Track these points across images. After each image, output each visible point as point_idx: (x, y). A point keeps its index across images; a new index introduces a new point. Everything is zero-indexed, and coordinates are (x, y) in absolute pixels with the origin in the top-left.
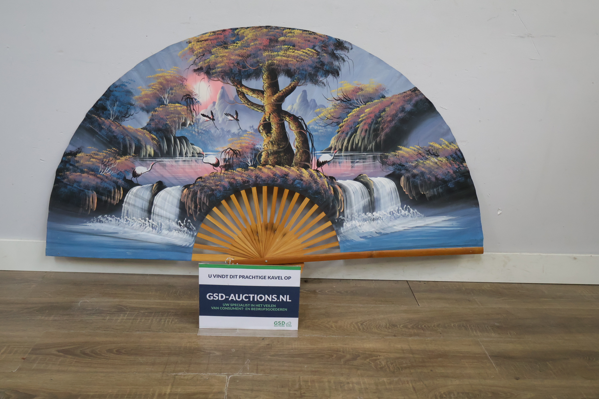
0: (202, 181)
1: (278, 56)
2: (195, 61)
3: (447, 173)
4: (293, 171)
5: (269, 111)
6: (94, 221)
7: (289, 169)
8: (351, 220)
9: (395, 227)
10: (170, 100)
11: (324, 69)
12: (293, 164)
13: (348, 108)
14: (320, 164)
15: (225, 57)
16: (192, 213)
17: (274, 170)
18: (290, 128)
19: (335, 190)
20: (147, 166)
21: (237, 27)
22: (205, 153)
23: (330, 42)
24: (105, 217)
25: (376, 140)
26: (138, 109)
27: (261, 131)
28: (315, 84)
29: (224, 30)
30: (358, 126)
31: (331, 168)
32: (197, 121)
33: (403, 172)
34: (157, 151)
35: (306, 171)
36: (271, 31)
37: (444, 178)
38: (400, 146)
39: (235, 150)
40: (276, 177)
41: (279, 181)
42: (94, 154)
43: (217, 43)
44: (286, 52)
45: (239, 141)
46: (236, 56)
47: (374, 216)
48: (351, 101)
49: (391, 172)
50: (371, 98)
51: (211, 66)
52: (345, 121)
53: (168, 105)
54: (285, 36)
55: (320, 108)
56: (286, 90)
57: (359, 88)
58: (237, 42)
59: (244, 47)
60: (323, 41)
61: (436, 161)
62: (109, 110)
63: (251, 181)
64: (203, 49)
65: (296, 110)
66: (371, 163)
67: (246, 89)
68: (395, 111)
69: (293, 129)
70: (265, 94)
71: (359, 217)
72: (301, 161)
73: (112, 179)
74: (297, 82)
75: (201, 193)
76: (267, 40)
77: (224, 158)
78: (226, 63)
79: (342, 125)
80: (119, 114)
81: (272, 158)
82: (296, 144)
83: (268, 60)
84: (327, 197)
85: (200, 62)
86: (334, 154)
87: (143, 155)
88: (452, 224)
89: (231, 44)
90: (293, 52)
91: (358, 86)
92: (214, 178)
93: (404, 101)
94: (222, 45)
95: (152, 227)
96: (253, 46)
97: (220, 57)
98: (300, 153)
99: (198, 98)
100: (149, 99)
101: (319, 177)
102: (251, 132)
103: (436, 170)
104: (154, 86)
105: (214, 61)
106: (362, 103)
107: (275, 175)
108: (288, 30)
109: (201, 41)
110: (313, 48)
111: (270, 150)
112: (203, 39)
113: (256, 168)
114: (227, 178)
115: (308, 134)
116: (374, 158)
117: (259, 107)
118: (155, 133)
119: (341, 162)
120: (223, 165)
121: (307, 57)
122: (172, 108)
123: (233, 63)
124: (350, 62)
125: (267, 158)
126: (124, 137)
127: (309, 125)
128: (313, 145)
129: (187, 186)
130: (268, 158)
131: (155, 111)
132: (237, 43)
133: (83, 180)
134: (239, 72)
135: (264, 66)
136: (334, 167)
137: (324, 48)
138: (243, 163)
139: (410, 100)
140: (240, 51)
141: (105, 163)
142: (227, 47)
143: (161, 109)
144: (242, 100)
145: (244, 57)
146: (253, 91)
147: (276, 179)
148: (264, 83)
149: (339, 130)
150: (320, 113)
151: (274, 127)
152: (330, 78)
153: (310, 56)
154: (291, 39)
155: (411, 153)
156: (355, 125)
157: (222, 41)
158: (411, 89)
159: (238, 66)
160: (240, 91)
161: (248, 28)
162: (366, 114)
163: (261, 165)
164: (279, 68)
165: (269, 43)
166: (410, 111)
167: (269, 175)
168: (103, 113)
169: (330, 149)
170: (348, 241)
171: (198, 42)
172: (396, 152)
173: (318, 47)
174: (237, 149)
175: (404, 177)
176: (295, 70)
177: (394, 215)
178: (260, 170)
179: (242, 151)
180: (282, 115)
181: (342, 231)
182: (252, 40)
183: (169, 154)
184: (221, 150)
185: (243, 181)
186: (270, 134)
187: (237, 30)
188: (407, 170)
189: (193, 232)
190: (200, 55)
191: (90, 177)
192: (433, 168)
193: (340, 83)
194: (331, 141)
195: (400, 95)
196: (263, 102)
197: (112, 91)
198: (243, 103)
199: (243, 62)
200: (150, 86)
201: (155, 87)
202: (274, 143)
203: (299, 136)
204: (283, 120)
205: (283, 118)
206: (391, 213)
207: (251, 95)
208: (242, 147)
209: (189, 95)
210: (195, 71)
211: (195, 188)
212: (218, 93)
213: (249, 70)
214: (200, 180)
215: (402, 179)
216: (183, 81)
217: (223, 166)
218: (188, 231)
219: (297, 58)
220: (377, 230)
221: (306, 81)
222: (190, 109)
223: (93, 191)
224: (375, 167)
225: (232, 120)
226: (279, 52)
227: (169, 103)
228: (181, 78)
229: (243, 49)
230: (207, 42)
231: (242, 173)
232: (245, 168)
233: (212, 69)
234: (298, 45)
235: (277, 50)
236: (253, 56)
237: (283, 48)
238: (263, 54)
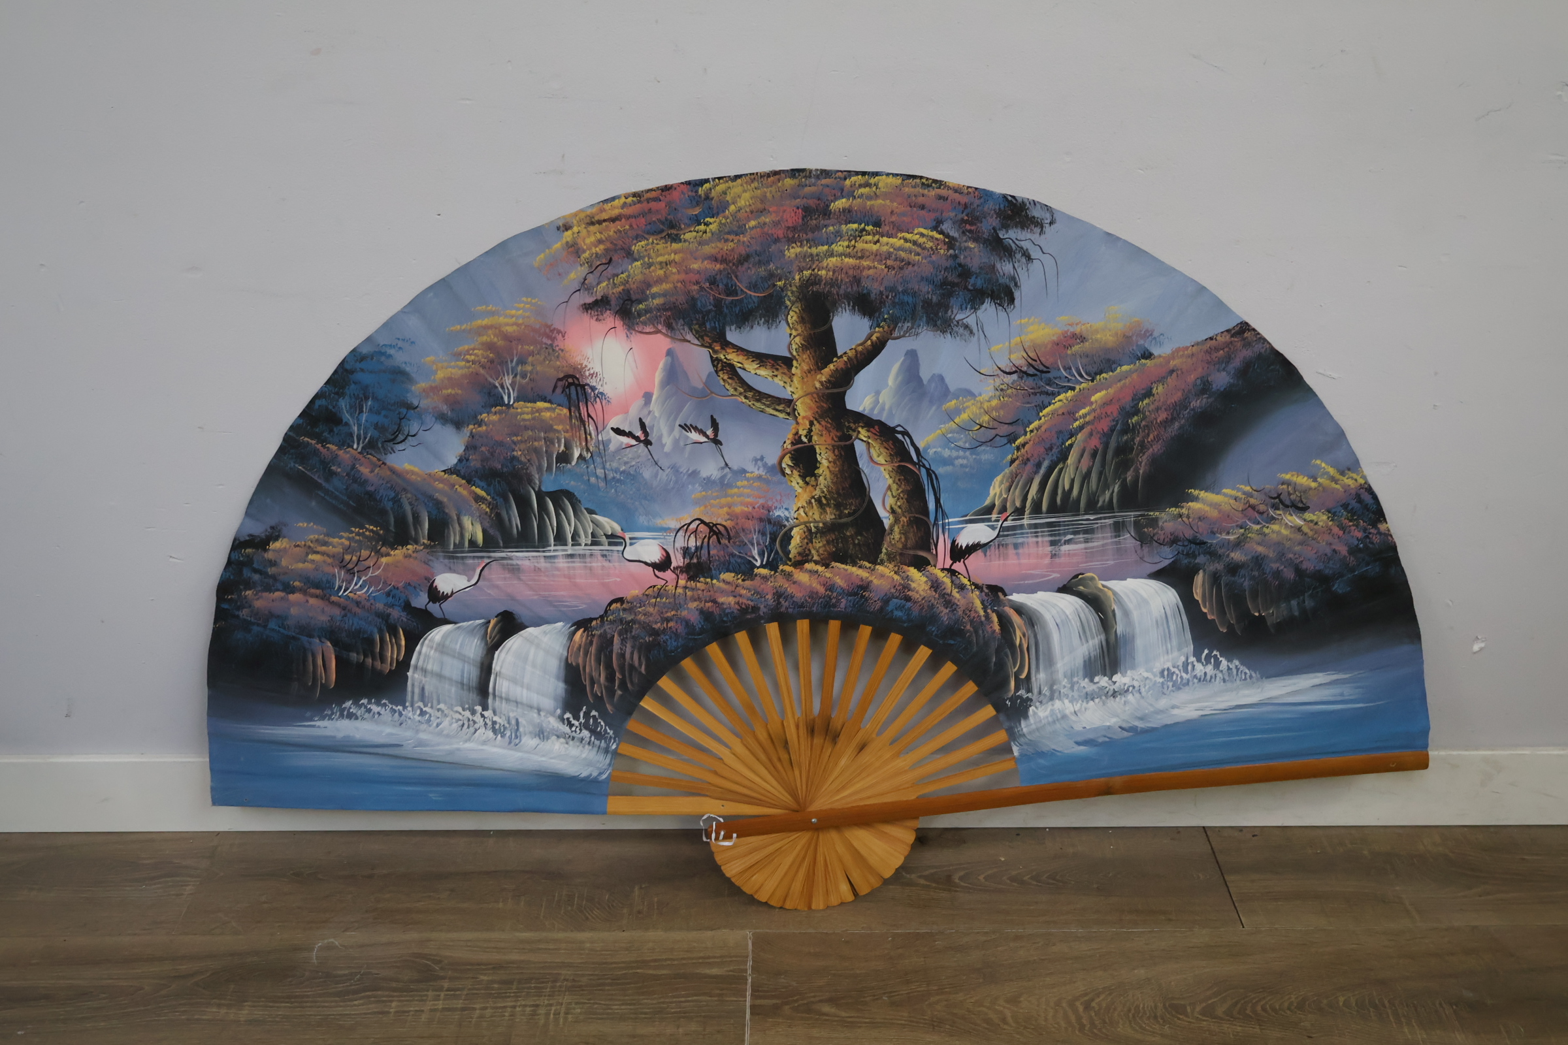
0: (624, 610)
1: (832, 255)
2: (585, 279)
3: (1329, 555)
4: (882, 576)
5: (809, 414)
6: (332, 714)
7: (869, 571)
8: (1052, 699)
9: (1176, 712)
10: (518, 391)
11: (970, 287)
12: (883, 556)
13: (1042, 393)
14: (958, 553)
15: (673, 264)
16: (602, 693)
17: (828, 575)
18: (871, 458)
19: (1005, 622)
20: (467, 572)
21: (707, 177)
22: (627, 536)
23: (986, 209)
24: (363, 704)
25: (1123, 477)
26: (429, 420)
27: (788, 471)
28: (944, 332)
29: (666, 186)
30: (1069, 442)
31: (991, 561)
32: (601, 447)
33: (1201, 559)
34: (491, 532)
35: (921, 574)
36: (807, 182)
37: (1322, 567)
38: (1193, 490)
39: (715, 525)
40: (835, 594)
41: (843, 605)
42: (317, 541)
43: (648, 227)
44: (853, 242)
45: (724, 501)
46: (706, 262)
47: (1117, 684)
48: (1049, 372)
49: (1166, 563)
50: (1109, 360)
51: (631, 292)
52: (1032, 431)
53: (516, 405)
54: (851, 195)
55: (957, 399)
56: (856, 351)
57: (1074, 336)
58: (708, 219)
59: (729, 233)
60: (966, 206)
61: (1299, 522)
62: (347, 424)
63: (762, 607)
64: (608, 245)
65: (887, 407)
66: (1110, 541)
67: (738, 355)
68: (1179, 394)
69: (881, 460)
70: (796, 367)
71: (1072, 688)
72: (905, 547)
73: (373, 607)
74: (889, 327)
75: (623, 641)
76: (795, 209)
77: (683, 545)
78: (677, 282)
79: (1022, 442)
80: (376, 434)
81: (821, 544)
82: (890, 501)
83: (801, 270)
84: (981, 641)
85: (598, 284)
86: (1000, 523)
87: (455, 544)
88: (1342, 695)
89: (689, 226)
90: (875, 243)
91: (1072, 330)
92: (658, 600)
93: (1208, 363)
94: (662, 231)
95: (495, 731)
96: (755, 230)
97: (658, 266)
98: (903, 526)
99: (600, 383)
100: (460, 392)
101: (958, 588)
102: (757, 473)
103: (1297, 548)
104: (471, 355)
105: (639, 277)
106: (1081, 376)
107: (830, 587)
108: (860, 177)
109: (600, 222)
110: (935, 228)
111: (815, 521)
112: (605, 216)
113: (776, 572)
114: (695, 600)
115: (923, 471)
116: (1118, 528)
117: (779, 405)
118: (482, 484)
119: (1020, 543)
120: (681, 565)
121: (918, 254)
122: (528, 414)
123: (697, 283)
124: (1047, 259)
125: (807, 544)
126: (397, 495)
127: (926, 448)
128: (937, 501)
129: (583, 624)
130: (810, 545)
131: (480, 423)
132: (707, 224)
133: (293, 611)
134: (715, 306)
135: (791, 286)
136: (1002, 558)
137: (968, 227)
138: (739, 561)
139: (1228, 359)
140: (717, 247)
141: (350, 566)
142: (677, 235)
143: (494, 417)
144: (727, 386)
145: (730, 262)
146: (761, 358)
147: (834, 601)
148: (791, 335)
149: (1015, 456)
150: (958, 411)
151: (825, 459)
152: (988, 310)
153: (926, 252)
154: (868, 203)
155: (1226, 508)
156: (1060, 440)
157: (664, 220)
158: (1230, 326)
159: (711, 289)
160: (721, 360)
161: (737, 177)
162: (1094, 407)
163: (790, 563)
164: (834, 291)
165: (803, 219)
166: (1225, 389)
167: (815, 591)
168: (331, 431)
169: (989, 510)
170: (1041, 754)
171: (592, 223)
172: (1183, 507)
173: (950, 222)
174: (719, 521)
175: (1204, 576)
176: (881, 293)
177: (1174, 677)
178: (789, 576)
179: (734, 527)
180: (846, 423)
181: (1025, 730)
182: (752, 212)
183: (526, 540)
184: (674, 524)
185: (741, 607)
186: (813, 478)
187: (707, 186)
188: (1213, 554)
189: (605, 742)
190: (599, 263)
191: (312, 601)
192: (1288, 544)
193: (1016, 323)
194: (992, 488)
195: (1195, 347)
196: (789, 389)
197: (352, 372)
198: (732, 395)
199: (728, 277)
200: (460, 354)
201: (473, 357)
202: (824, 501)
203: (897, 480)
204: (850, 437)
205: (851, 432)
206: (1166, 673)
207: (753, 372)
208: (732, 516)
209: (573, 377)
210: (587, 307)
211: (607, 627)
212: (657, 369)
213: (745, 301)
214: (618, 605)
215: (1199, 579)
216: (553, 339)
217: (680, 567)
218: (593, 738)
219: (886, 259)
220: (1124, 720)
221: (917, 323)
222: (578, 415)
223: (323, 640)
224: (1119, 551)
225: (701, 443)
226: (832, 244)
227: (517, 400)
228: (547, 330)
229: (726, 241)
230: (618, 225)
231: (737, 586)
232: (744, 574)
233: (636, 300)
234: (891, 220)
235: (826, 240)
236: (757, 258)
237: (845, 230)
238: (787, 252)
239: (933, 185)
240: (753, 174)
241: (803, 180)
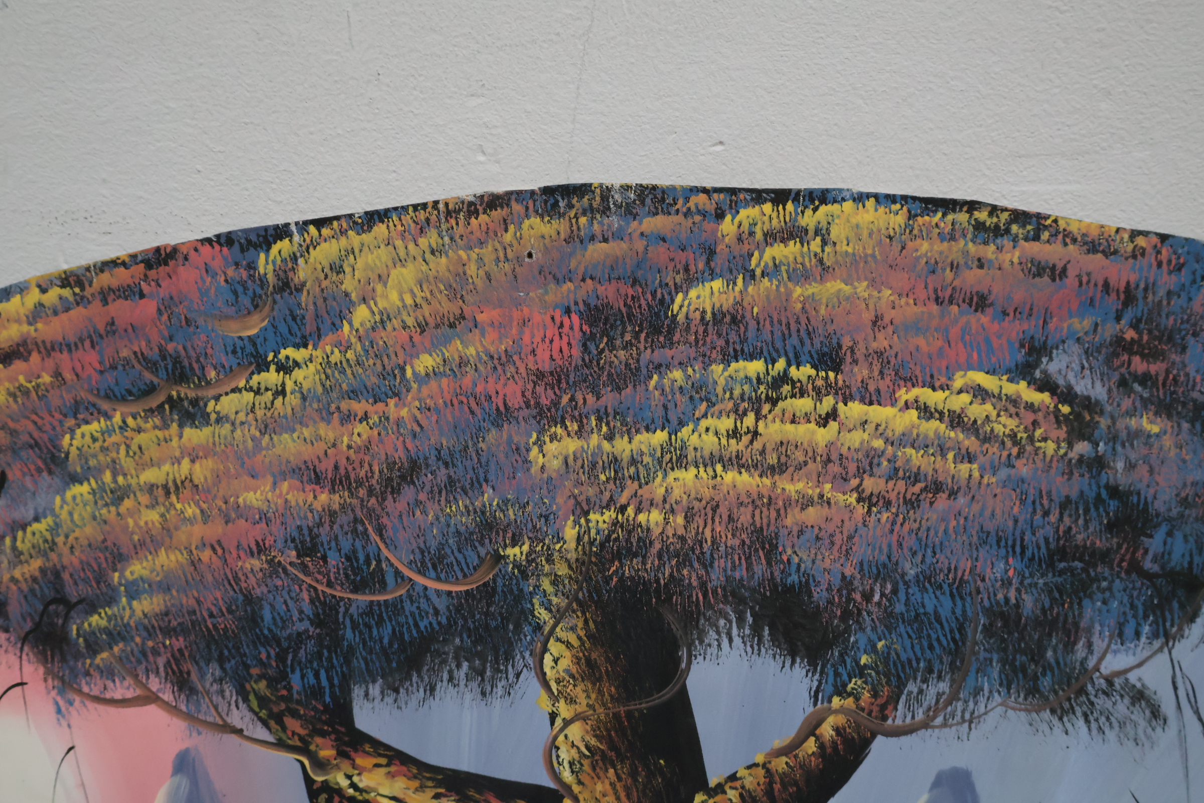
1: (681, 462)
11: (1148, 565)
15: (186, 493)
21: (280, 220)
28: (1061, 712)
29: (158, 250)
36: (597, 227)
43: (110, 378)
44: (750, 420)
46: (285, 486)
51: (66, 576)
54: (739, 266)
56: (768, 773)
58: (290, 352)
59: (353, 394)
60: (1129, 296)
67: (391, 776)
74: (875, 695)
76: (558, 314)
78: (203, 547)
83: (582, 510)
89: (230, 372)
90: (824, 421)
94: (151, 390)
96: (433, 384)
97: (144, 499)
105: (90, 531)
108: (768, 207)
110: (1023, 371)
121: (970, 458)
123: (260, 549)
132: (285, 368)
134: (317, 622)
135: (550, 560)
137: (1139, 365)
140: (319, 438)
142: (195, 402)
145: (360, 483)
148: (553, 716)
153: (994, 449)
154: (799, 291)
157: (154, 354)
159: (304, 568)
160: (339, 791)
161: (373, 218)
164: (691, 575)
165: (585, 347)
173: (1076, 349)
176: (846, 583)
182: (422, 327)
187: (282, 247)
199: (355, 531)
213: (407, 606)
219: (860, 473)
221: (970, 682)
226: (682, 424)
229: (347, 418)
230: (20, 372)
233: (80, 601)
234: (874, 345)
235: (660, 412)
236: (442, 473)
237: (722, 382)
238: (535, 450)
239: (1014, 228)
240: (424, 206)
241: (583, 220)
